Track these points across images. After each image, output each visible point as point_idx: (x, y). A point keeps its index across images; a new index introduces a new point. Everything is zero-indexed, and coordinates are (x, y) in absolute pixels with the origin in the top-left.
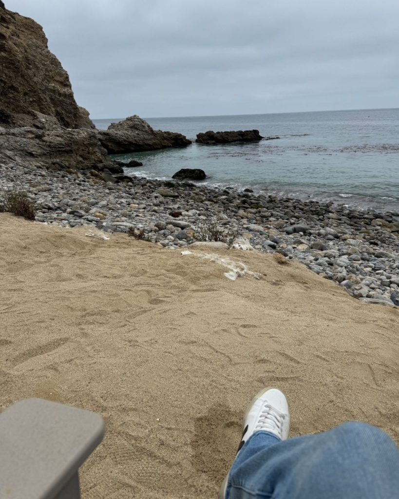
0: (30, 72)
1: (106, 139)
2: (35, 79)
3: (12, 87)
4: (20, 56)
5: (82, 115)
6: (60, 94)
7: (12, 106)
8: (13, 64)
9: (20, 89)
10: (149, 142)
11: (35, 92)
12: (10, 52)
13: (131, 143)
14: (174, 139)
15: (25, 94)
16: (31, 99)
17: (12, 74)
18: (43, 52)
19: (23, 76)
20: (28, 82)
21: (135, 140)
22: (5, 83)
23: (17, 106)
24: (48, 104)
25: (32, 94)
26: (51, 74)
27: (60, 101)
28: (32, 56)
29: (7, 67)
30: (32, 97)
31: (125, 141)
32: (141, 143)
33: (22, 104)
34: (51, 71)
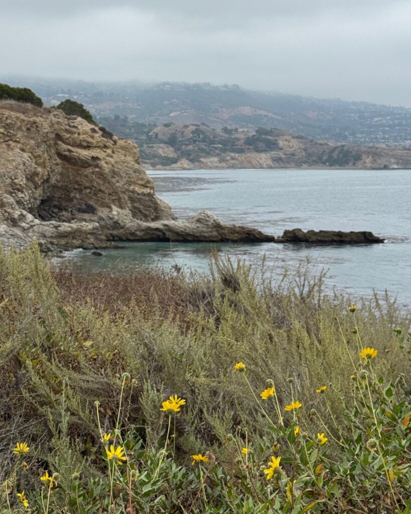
0: (114, 180)
1: (166, 230)
2: (117, 184)
3: (100, 190)
4: (107, 171)
5: (164, 209)
6: (138, 194)
7: (100, 202)
8: (102, 175)
9: (106, 191)
10: (206, 235)
11: (116, 193)
12: (100, 168)
13: (188, 235)
14: (247, 234)
15: (110, 194)
16: (114, 198)
17: (101, 182)
18: (129, 165)
19: (109, 183)
20: (112, 187)
21: (193, 232)
22: (96, 188)
23: (103, 203)
24: (125, 202)
25: (114, 194)
26: (132, 180)
27: (139, 199)
28: (118, 169)
29: (99, 178)
30: (114, 196)
31: (182, 232)
32: (198, 234)
33: (107, 201)
34: (133, 177)
